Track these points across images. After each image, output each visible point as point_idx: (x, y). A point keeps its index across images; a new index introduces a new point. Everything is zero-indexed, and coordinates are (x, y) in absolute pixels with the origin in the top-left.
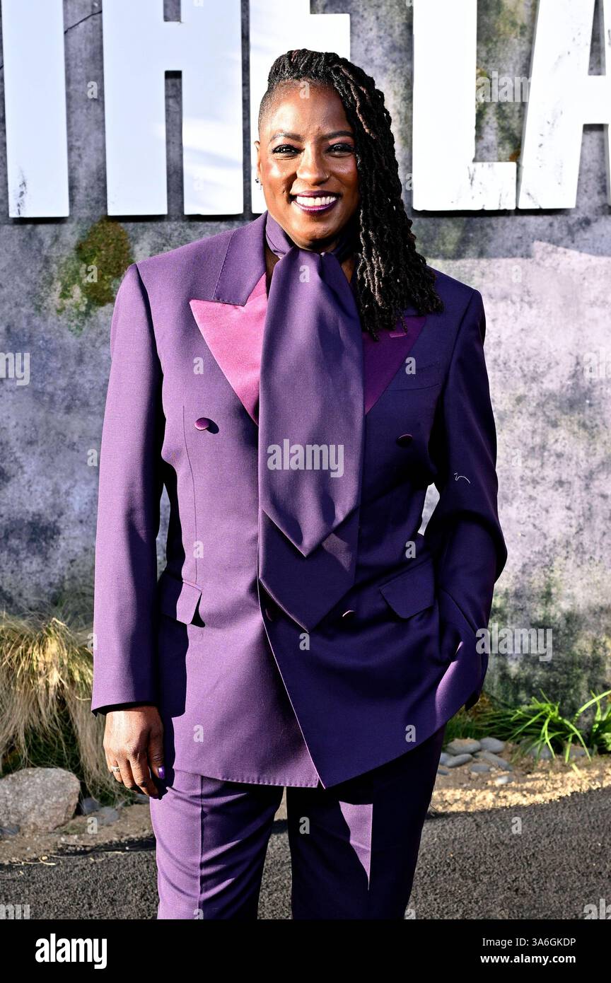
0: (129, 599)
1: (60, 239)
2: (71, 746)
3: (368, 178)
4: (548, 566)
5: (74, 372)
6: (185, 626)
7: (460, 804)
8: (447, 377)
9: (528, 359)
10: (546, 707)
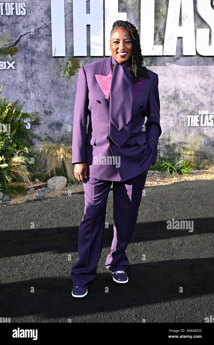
0: (80, 139)
1: (64, 61)
2: (65, 171)
3: (134, 49)
4: (169, 133)
5: (66, 90)
6: (92, 146)
7: (150, 185)
8: (150, 92)
9: (165, 88)
10: (169, 164)
